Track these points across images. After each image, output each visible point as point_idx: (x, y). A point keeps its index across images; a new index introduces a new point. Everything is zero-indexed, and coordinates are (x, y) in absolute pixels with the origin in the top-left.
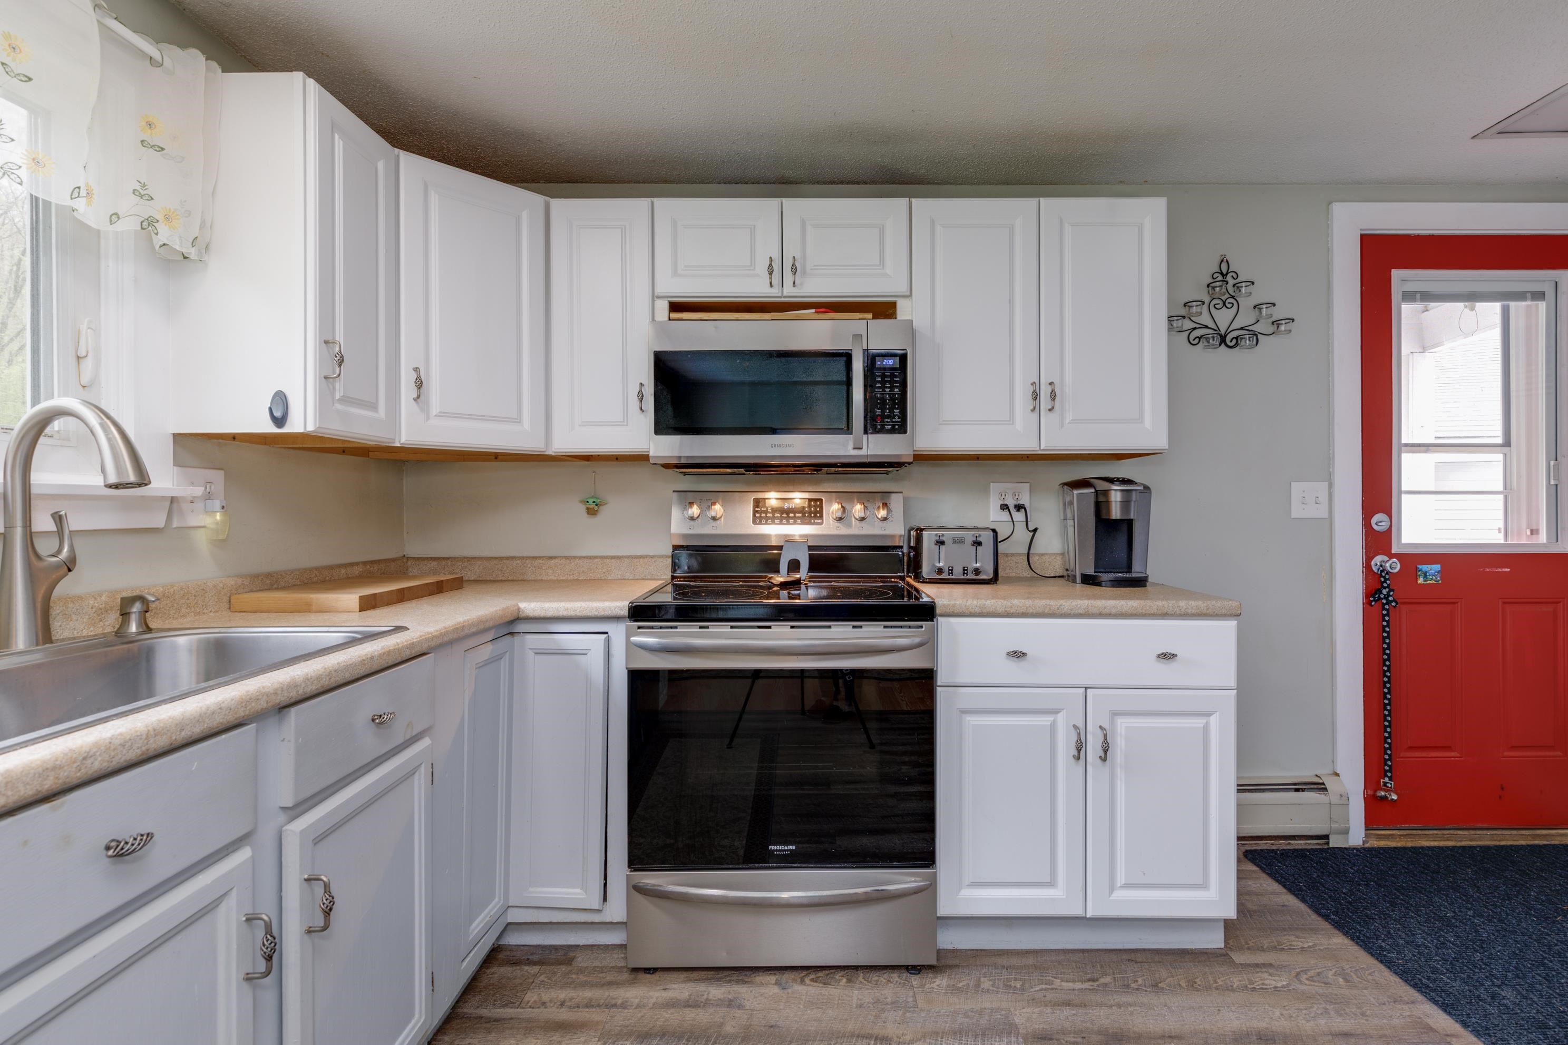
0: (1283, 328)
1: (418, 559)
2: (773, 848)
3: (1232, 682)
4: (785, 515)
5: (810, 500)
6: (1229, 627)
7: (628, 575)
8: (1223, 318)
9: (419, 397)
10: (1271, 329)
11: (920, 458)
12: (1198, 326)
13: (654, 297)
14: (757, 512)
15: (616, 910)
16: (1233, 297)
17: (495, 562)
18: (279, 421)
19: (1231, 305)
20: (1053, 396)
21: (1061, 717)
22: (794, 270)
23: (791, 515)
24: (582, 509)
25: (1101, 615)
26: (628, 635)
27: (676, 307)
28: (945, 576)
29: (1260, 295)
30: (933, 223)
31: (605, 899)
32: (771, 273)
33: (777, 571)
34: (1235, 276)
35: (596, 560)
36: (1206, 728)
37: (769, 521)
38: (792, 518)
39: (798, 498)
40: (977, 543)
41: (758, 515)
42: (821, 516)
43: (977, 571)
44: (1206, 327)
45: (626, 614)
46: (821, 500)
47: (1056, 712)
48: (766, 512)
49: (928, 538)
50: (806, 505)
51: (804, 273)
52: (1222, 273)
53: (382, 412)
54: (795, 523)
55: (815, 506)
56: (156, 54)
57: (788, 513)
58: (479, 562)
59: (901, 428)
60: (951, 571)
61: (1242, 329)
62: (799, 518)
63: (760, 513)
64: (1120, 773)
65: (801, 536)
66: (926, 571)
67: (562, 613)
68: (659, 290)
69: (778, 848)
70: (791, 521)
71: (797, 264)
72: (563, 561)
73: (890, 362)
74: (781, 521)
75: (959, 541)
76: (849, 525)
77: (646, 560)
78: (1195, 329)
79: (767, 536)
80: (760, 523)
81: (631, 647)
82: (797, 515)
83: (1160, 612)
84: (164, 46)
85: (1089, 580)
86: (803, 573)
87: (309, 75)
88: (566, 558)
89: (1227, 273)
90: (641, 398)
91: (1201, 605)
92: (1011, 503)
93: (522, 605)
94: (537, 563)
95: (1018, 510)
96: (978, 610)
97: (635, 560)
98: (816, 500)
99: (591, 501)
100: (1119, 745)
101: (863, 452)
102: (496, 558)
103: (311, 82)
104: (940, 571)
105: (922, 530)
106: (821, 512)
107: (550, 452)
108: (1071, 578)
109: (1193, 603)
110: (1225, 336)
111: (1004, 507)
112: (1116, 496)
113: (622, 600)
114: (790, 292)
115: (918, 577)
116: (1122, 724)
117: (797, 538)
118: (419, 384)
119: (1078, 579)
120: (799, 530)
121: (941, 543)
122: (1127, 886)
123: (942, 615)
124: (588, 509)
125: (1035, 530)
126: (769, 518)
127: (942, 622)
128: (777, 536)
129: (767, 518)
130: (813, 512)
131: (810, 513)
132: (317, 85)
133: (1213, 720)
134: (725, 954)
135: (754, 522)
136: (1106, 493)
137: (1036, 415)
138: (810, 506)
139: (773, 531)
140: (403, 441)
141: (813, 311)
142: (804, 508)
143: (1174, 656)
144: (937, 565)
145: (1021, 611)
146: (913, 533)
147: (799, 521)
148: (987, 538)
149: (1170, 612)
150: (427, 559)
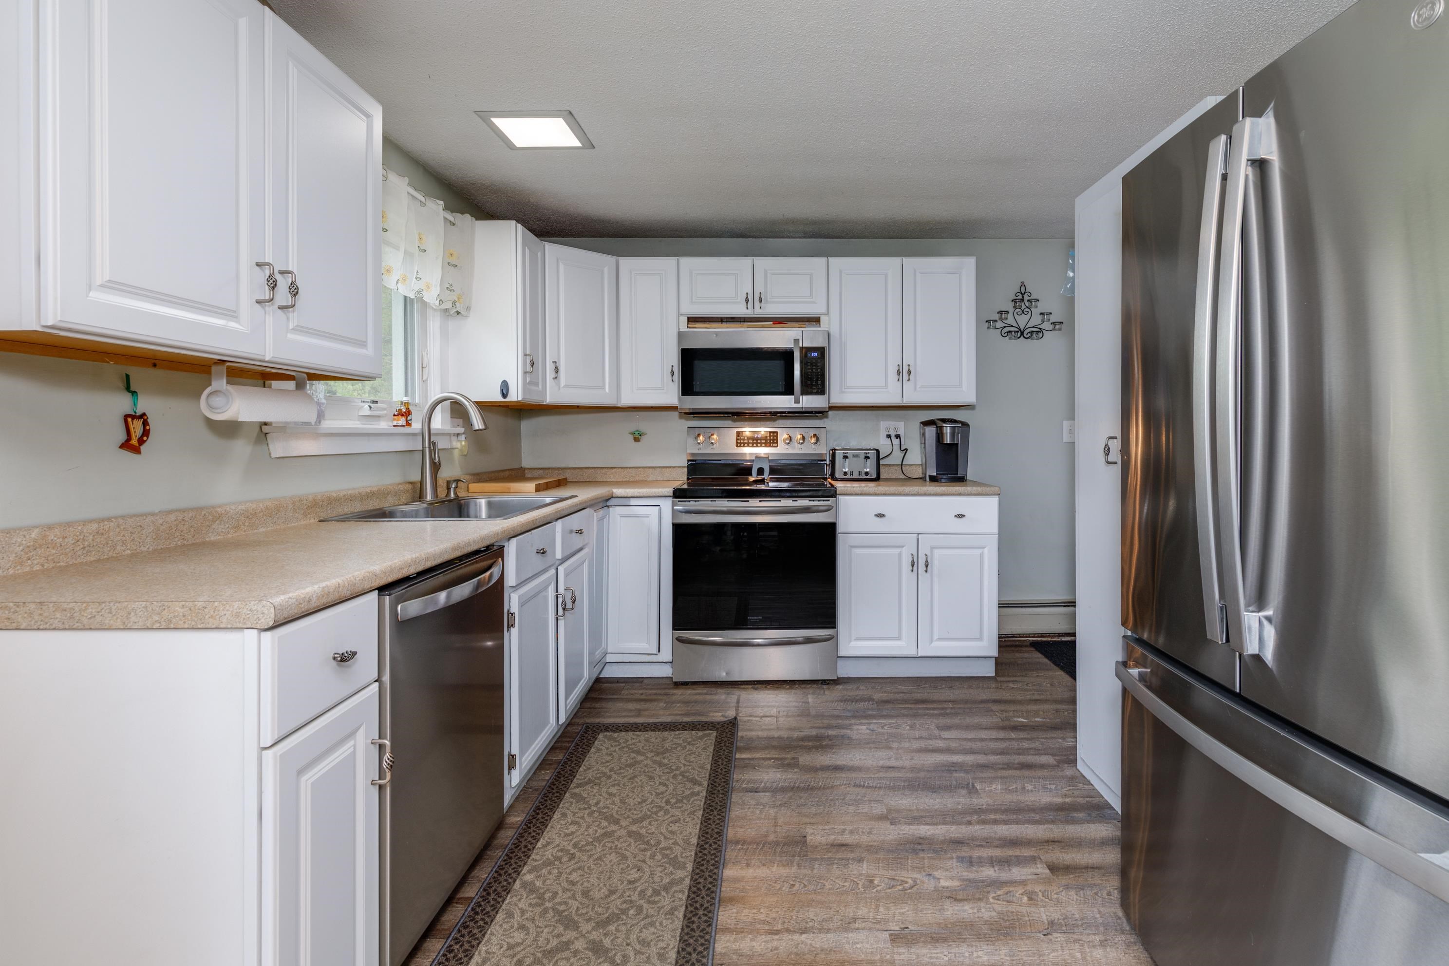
0: (1057, 327)
1: (531, 468)
2: (750, 618)
3: (995, 530)
4: (755, 442)
5: (770, 432)
6: (995, 499)
7: (659, 478)
8: (1022, 320)
9: (556, 378)
10: (1052, 327)
11: (832, 408)
12: (1007, 325)
13: (680, 314)
14: (738, 439)
15: (666, 654)
16: (1028, 308)
17: (578, 470)
18: (504, 395)
19: (1027, 313)
20: (909, 373)
21: (904, 550)
22: (761, 300)
23: (759, 441)
24: (632, 437)
25: (925, 495)
26: (674, 505)
27: (692, 320)
28: (848, 476)
29: (1042, 307)
30: (841, 272)
31: (659, 651)
32: (747, 303)
33: (751, 475)
34: (1029, 295)
35: (640, 469)
36: (982, 555)
37: (746, 445)
38: (759, 443)
39: (763, 430)
40: (867, 458)
41: (739, 441)
42: (777, 443)
43: (867, 473)
44: (1012, 326)
45: (672, 495)
46: (777, 432)
47: (902, 547)
48: (744, 440)
49: (839, 455)
50: (768, 435)
51: (767, 302)
52: (1021, 293)
53: (540, 387)
54: (761, 446)
55: (773, 436)
56: (452, 219)
57: (757, 440)
58: (569, 471)
59: (822, 392)
60: (852, 474)
61: (1033, 327)
62: (763, 443)
63: (741, 441)
64: (936, 579)
65: (765, 454)
66: (838, 475)
67: (636, 494)
68: (683, 311)
69: (753, 618)
70: (759, 445)
71: (762, 297)
72: (620, 470)
73: (815, 354)
74: (753, 445)
75: (856, 456)
76: (794, 448)
77: (670, 469)
78: (1005, 327)
79: (745, 454)
80: (740, 446)
81: (674, 513)
82: (763, 441)
83: (957, 493)
84: (454, 214)
85: (933, 479)
86: (766, 475)
87: (518, 221)
88: (622, 468)
89: (1025, 293)
90: (672, 373)
91: (979, 489)
92: (893, 434)
93: (615, 490)
94: (603, 471)
95: (897, 438)
96: (859, 492)
97: (663, 469)
98: (774, 432)
99: (637, 433)
100: (935, 565)
101: (800, 405)
102: (578, 468)
103: (519, 225)
104: (845, 474)
105: (835, 450)
106: (777, 440)
107: (619, 406)
108: (923, 479)
109: (975, 488)
110: (1023, 332)
111: (889, 436)
112: (947, 429)
113: (669, 488)
114: (758, 312)
115: (833, 477)
116: (937, 552)
117: (762, 455)
118: (557, 370)
119: (928, 479)
120: (762, 451)
121: (845, 457)
122: (940, 639)
123: (840, 494)
124: (635, 438)
125: (906, 450)
126: (745, 443)
127: (841, 498)
128: (751, 454)
129: (744, 444)
130: (771, 440)
131: (770, 440)
132: (522, 226)
133: (986, 550)
134: (725, 674)
135: (737, 446)
136: (941, 428)
137: (900, 383)
138: (770, 436)
139: (749, 451)
140: (547, 402)
141: (772, 323)
142: (766, 437)
143: (964, 516)
144: (844, 470)
145: (883, 493)
146: (831, 452)
147: (764, 445)
148: (872, 454)
149: (962, 493)
150: (536, 468)
